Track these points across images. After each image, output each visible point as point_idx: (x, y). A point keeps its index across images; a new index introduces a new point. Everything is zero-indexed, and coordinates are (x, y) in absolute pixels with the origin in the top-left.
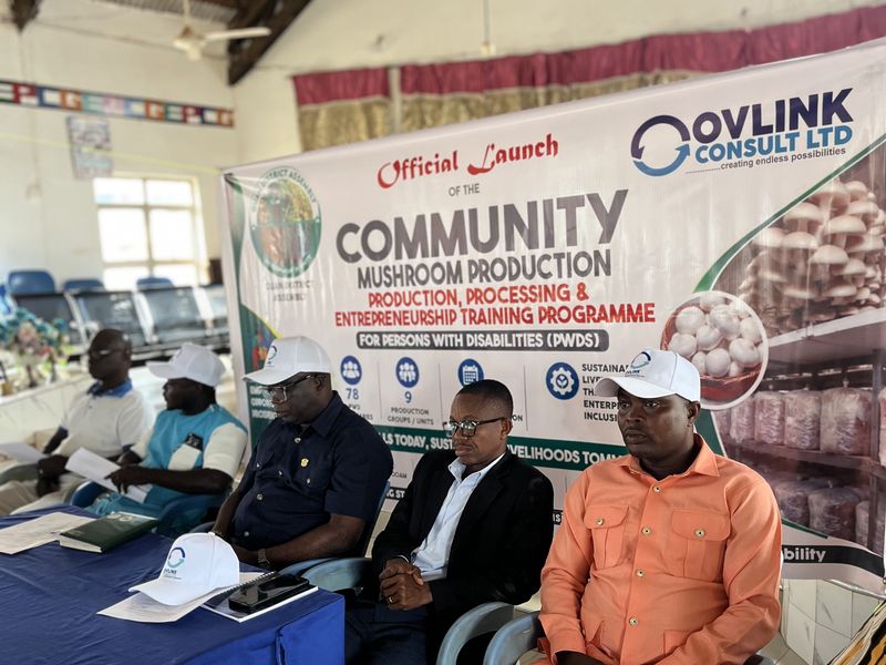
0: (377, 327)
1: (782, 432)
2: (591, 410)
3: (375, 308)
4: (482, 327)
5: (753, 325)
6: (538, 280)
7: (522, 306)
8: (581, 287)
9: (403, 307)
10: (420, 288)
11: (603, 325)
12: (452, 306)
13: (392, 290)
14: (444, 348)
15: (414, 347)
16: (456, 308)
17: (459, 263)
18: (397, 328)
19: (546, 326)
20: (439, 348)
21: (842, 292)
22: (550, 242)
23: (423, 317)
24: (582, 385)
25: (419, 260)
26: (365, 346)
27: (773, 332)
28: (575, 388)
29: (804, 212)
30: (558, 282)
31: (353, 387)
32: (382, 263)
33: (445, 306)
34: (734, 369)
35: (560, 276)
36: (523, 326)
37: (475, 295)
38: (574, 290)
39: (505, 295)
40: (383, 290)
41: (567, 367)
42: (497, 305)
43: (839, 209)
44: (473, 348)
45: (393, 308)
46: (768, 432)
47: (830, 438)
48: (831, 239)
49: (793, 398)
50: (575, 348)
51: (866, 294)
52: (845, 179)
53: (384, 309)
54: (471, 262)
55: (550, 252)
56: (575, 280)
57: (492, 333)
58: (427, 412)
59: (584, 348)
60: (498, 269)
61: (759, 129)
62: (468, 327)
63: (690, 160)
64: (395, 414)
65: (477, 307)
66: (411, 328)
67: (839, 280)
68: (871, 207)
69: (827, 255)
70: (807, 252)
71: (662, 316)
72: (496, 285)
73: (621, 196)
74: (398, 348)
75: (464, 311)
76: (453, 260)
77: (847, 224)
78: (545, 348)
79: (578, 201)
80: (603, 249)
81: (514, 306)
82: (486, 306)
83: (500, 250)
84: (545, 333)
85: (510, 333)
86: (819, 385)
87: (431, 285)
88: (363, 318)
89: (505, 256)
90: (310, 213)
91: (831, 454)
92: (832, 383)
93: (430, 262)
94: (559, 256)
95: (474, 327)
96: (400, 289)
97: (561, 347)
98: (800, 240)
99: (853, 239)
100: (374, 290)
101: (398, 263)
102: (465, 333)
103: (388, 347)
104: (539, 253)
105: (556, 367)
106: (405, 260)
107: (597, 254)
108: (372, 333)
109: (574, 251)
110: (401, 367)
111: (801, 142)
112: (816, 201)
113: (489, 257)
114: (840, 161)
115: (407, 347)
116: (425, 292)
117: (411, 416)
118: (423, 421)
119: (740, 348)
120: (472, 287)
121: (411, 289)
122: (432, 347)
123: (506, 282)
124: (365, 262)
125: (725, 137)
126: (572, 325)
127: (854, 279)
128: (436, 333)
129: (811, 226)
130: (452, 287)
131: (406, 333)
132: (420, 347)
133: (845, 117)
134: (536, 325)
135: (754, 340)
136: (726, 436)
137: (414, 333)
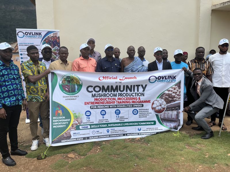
0: (96, 105)
1: (168, 116)
2: (140, 116)
3: (96, 101)
4: (121, 104)
5: (165, 103)
6: (132, 97)
7: (129, 101)
8: (139, 98)
9: (103, 101)
10: (107, 97)
11: (143, 103)
12: (114, 101)
13: (100, 98)
14: (112, 108)
15: (105, 108)
16: (115, 101)
17: (116, 93)
18: (101, 105)
19: (133, 104)
20: (111, 108)
21: (175, 99)
22: (134, 91)
23: (107, 103)
24: (139, 112)
25: (107, 92)
26: (93, 108)
27: (167, 104)
28: (137, 113)
29: (171, 89)
30: (135, 97)
31: (88, 117)
32: (99, 93)
33: (113, 101)
34: (162, 109)
35: (136, 96)
36: (129, 104)
37: (119, 99)
38: (138, 98)
39: (125, 99)
40: (98, 98)
41: (136, 110)
42: (124, 100)
43: (175, 89)
44: (118, 107)
45: (100, 101)
46: (166, 117)
47: (173, 117)
48: (174, 93)
49: (169, 112)
50: (138, 107)
51: (177, 99)
52: (175, 86)
53: (98, 101)
54: (119, 93)
55: (134, 92)
56: (138, 97)
57: (122, 105)
58: (108, 120)
59: (139, 107)
60: (124, 95)
61: (166, 79)
62: (118, 104)
63: (157, 81)
64: (100, 121)
65: (120, 101)
66: (105, 104)
67: (175, 98)
68: (178, 89)
69: (173, 94)
70: (171, 94)
71: (152, 102)
72: (124, 97)
73: (146, 85)
74: (101, 108)
75: (117, 101)
76: (115, 93)
77: (175, 91)
78: (132, 107)
79: (140, 85)
80: (143, 92)
81: (127, 101)
82: (121, 101)
83: (125, 92)
84: (132, 105)
85: (126, 105)
86: (172, 110)
87: (110, 97)
88: (92, 103)
89: (126, 93)
90: (79, 83)
91: (173, 119)
92: (174, 110)
93: (110, 93)
94: (136, 93)
95: (119, 104)
96: (102, 98)
97: (135, 107)
98: (170, 93)
99: (176, 93)
100: (96, 98)
101: (102, 93)
102: (117, 105)
103: (99, 108)
104: (132, 93)
105: (134, 110)
106: (104, 92)
107: (142, 93)
108: (95, 106)
109: (138, 93)
110: (102, 112)
111: (171, 81)
112: (172, 88)
113: (123, 93)
114: (175, 83)
115: (103, 108)
116: (109, 98)
117: (104, 121)
118: (106, 122)
119: (163, 106)
120: (119, 97)
121: (105, 98)
122: (109, 108)
123: (126, 97)
124: (94, 93)
125: (161, 79)
126: (138, 103)
127: (176, 97)
128: (110, 105)
129: (172, 91)
130: (114, 97)
131: (103, 106)
132: (106, 108)
133: (175, 79)
134: (131, 104)
135: (165, 105)
136: (161, 118)
137: (105, 105)
